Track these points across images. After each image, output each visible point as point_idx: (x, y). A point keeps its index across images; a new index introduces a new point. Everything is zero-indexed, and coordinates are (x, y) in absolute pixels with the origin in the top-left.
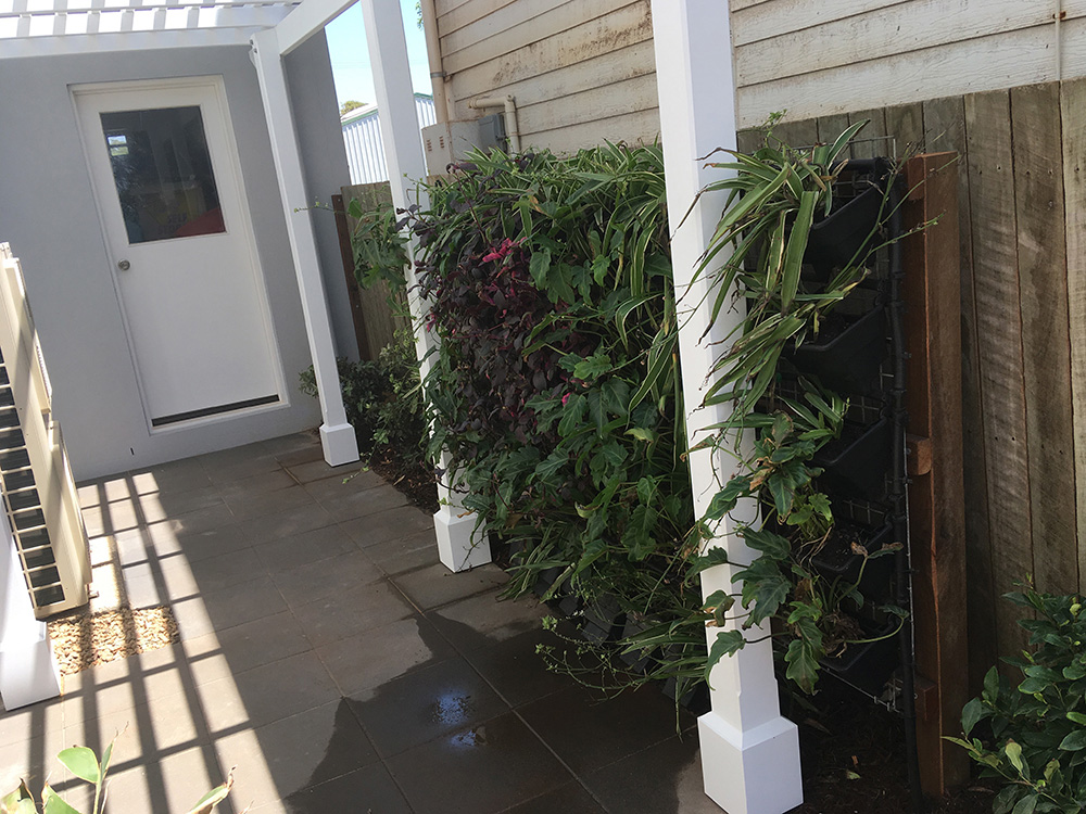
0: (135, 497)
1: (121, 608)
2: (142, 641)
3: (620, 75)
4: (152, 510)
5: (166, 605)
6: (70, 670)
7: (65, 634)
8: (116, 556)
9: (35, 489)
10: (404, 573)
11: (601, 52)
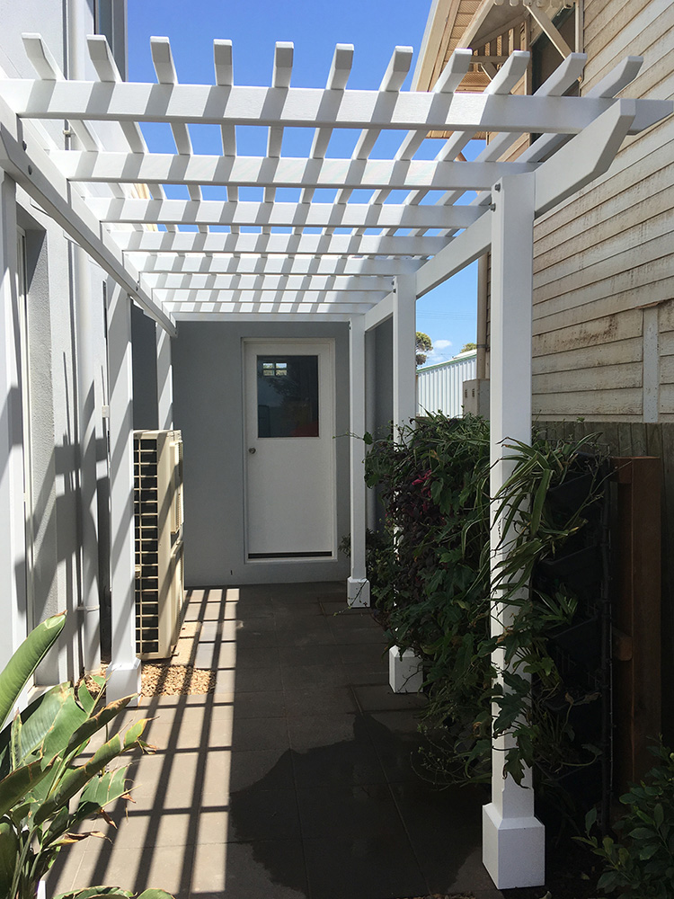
0: (223, 602)
1: (188, 665)
2: (192, 688)
3: (590, 364)
4: (230, 611)
5: (214, 670)
6: (147, 694)
7: (153, 672)
8: (198, 634)
9: (157, 579)
10: (361, 686)
11: (581, 346)
